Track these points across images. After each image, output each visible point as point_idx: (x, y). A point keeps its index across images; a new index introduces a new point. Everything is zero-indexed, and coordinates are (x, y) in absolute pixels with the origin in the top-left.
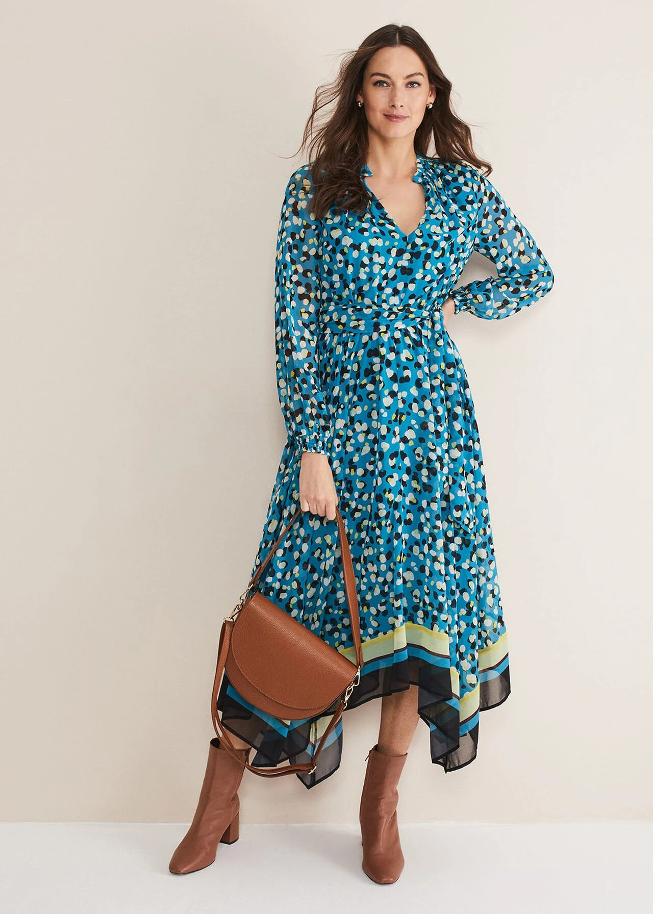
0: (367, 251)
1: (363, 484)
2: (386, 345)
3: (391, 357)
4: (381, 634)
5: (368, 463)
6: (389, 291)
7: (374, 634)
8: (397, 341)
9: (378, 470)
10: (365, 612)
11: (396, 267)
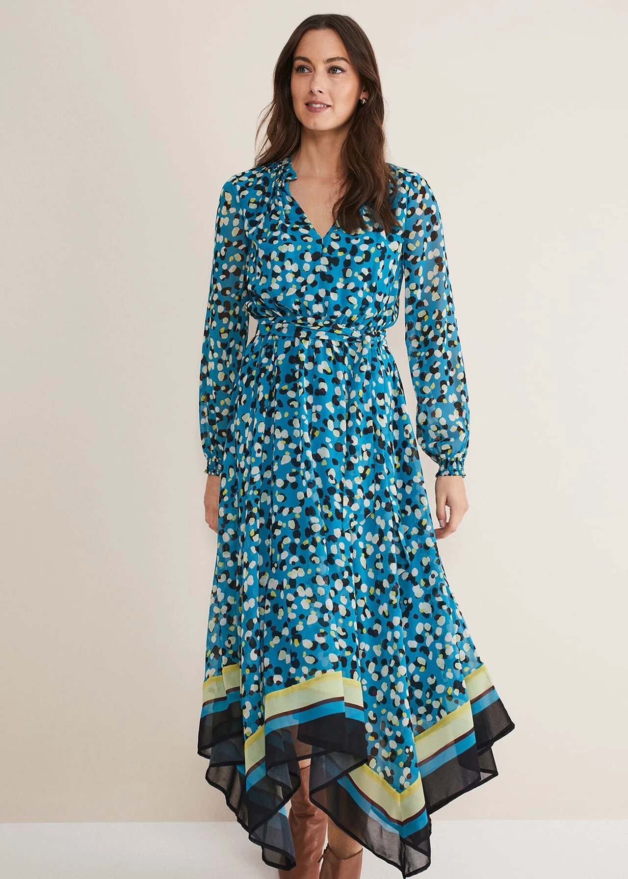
0: (277, 259)
1: (283, 497)
2: (306, 352)
3: (309, 366)
4: (318, 673)
5: (288, 474)
6: (310, 298)
7: (309, 673)
8: (317, 350)
9: (306, 481)
10: (296, 646)
11: (314, 272)
